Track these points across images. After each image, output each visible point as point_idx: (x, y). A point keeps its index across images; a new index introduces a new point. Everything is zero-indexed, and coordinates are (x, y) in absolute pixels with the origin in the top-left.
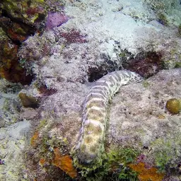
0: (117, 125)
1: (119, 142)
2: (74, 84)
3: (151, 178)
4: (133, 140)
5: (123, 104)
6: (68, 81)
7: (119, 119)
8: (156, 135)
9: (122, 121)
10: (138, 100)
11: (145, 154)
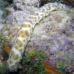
0: (39, 36)
1: (37, 47)
2: (30, 7)
3: (52, 72)
4: (45, 48)
5: (49, 23)
6: (28, 5)
7: (41, 32)
8: (61, 48)
9: (43, 34)
10: (59, 22)
11: (51, 58)
